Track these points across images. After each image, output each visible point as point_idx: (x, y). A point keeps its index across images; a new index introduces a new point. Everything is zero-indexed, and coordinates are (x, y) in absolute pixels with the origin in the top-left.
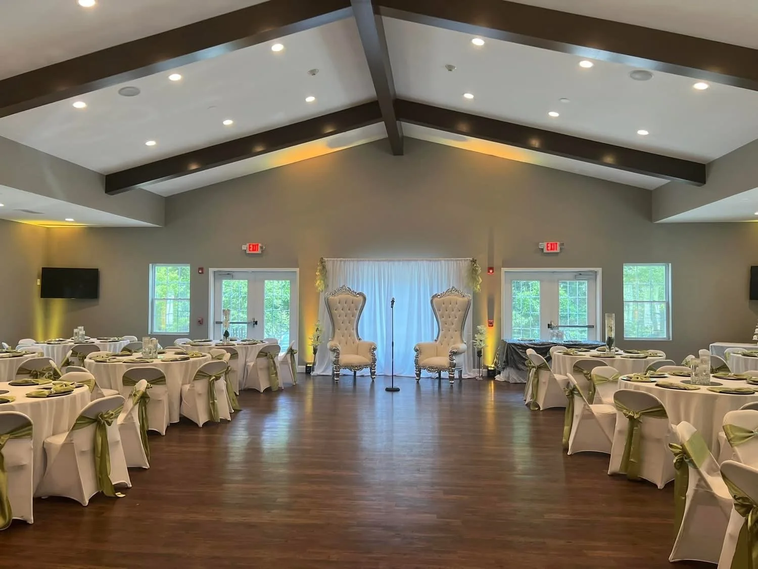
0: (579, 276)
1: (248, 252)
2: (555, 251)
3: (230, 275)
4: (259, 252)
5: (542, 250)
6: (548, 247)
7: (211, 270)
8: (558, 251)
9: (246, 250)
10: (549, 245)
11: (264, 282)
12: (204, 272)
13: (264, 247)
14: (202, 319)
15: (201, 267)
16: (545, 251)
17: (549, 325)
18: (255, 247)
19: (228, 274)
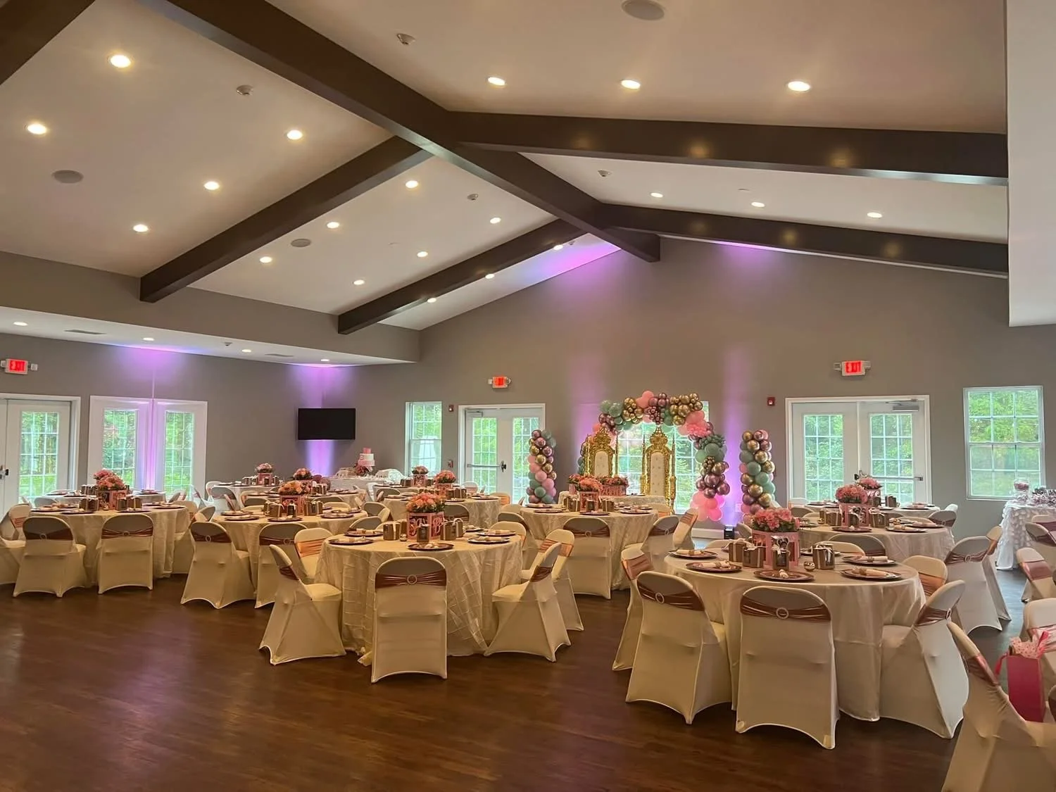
0: (899, 407)
1: (495, 386)
2: (858, 373)
3: (480, 413)
4: (505, 386)
5: (841, 372)
6: (847, 368)
7: (461, 408)
8: (863, 373)
9: (491, 385)
10: (850, 366)
11: (512, 420)
12: (455, 411)
13: (510, 381)
14: (452, 462)
15: (451, 404)
16: (844, 373)
17: (856, 476)
18: (500, 382)
19: (478, 412)
